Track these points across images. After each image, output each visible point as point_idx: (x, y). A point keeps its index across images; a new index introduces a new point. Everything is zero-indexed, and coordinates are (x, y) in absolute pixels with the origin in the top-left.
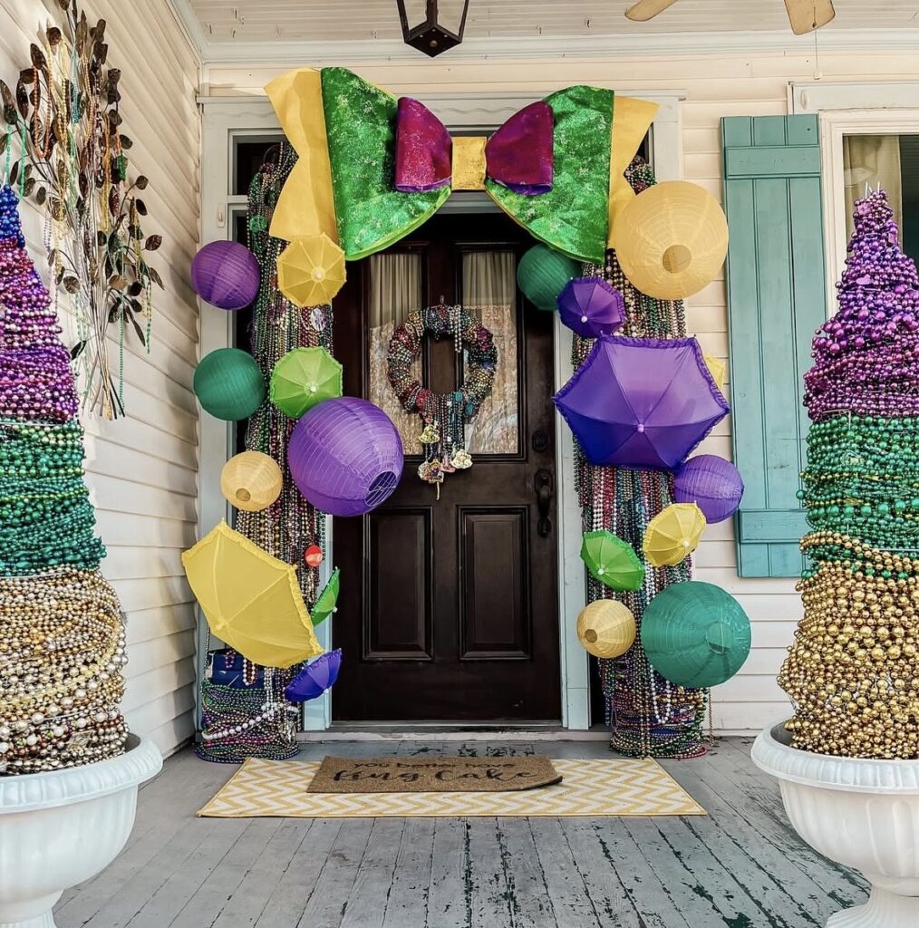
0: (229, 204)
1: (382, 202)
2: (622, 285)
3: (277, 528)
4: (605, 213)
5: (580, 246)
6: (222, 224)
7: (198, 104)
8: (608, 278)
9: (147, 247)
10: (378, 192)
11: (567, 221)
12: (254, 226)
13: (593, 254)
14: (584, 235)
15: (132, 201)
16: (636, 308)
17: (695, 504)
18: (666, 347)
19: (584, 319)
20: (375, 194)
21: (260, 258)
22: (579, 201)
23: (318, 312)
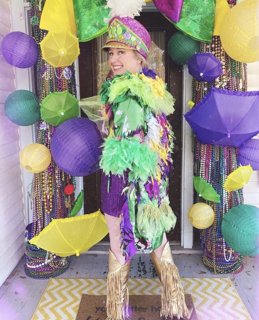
0: (24, 7)
1: (99, 11)
2: (219, 54)
3: (50, 178)
4: (213, 15)
5: (200, 34)
6: (22, 18)
8: (212, 51)
10: (97, 5)
11: (194, 21)
12: (33, 22)
13: (206, 38)
14: (202, 28)
16: (226, 67)
17: (249, 166)
18: (245, 96)
19: (202, 74)
20: (95, 6)
21: (37, 40)
22: (201, 10)
23: (67, 69)
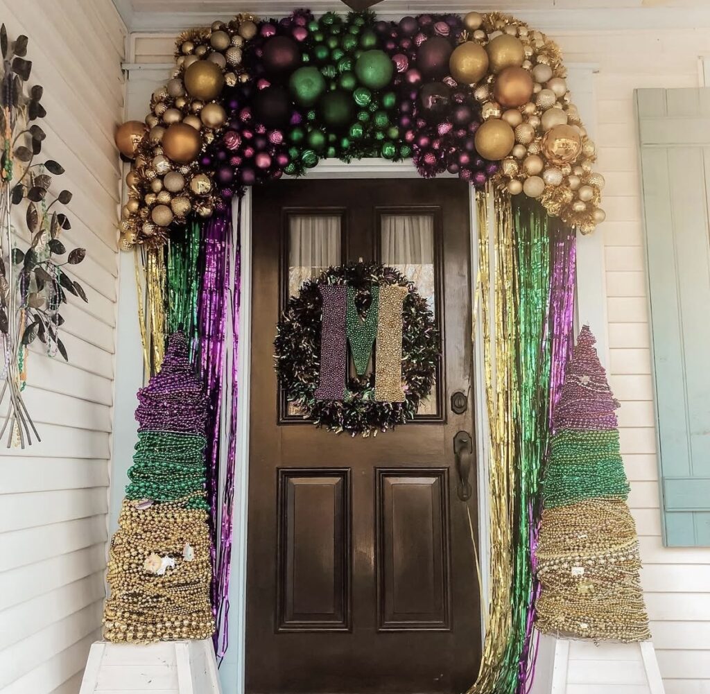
7: (123, 71)
9: (70, 261)
15: (54, 215)
